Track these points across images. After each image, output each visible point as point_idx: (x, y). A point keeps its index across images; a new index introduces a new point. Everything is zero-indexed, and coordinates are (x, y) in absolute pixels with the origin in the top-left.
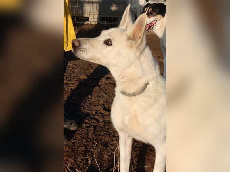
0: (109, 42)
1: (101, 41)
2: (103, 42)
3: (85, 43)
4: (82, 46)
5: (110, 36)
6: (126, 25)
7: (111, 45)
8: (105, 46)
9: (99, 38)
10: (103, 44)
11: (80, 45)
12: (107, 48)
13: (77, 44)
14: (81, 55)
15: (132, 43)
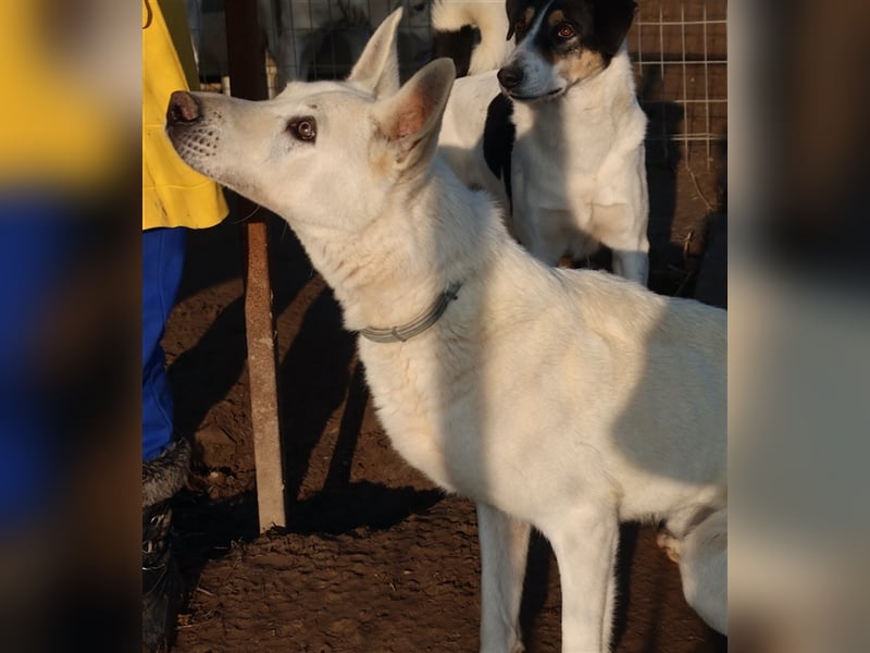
0: (305, 127)
1: (279, 117)
2: (281, 124)
3: (220, 117)
4: (206, 122)
5: (314, 107)
6: (374, 80)
7: (311, 140)
8: (287, 140)
9: (271, 106)
10: (282, 133)
11: (200, 116)
12: (293, 152)
13: (189, 112)
14: (194, 155)
15: (386, 154)
